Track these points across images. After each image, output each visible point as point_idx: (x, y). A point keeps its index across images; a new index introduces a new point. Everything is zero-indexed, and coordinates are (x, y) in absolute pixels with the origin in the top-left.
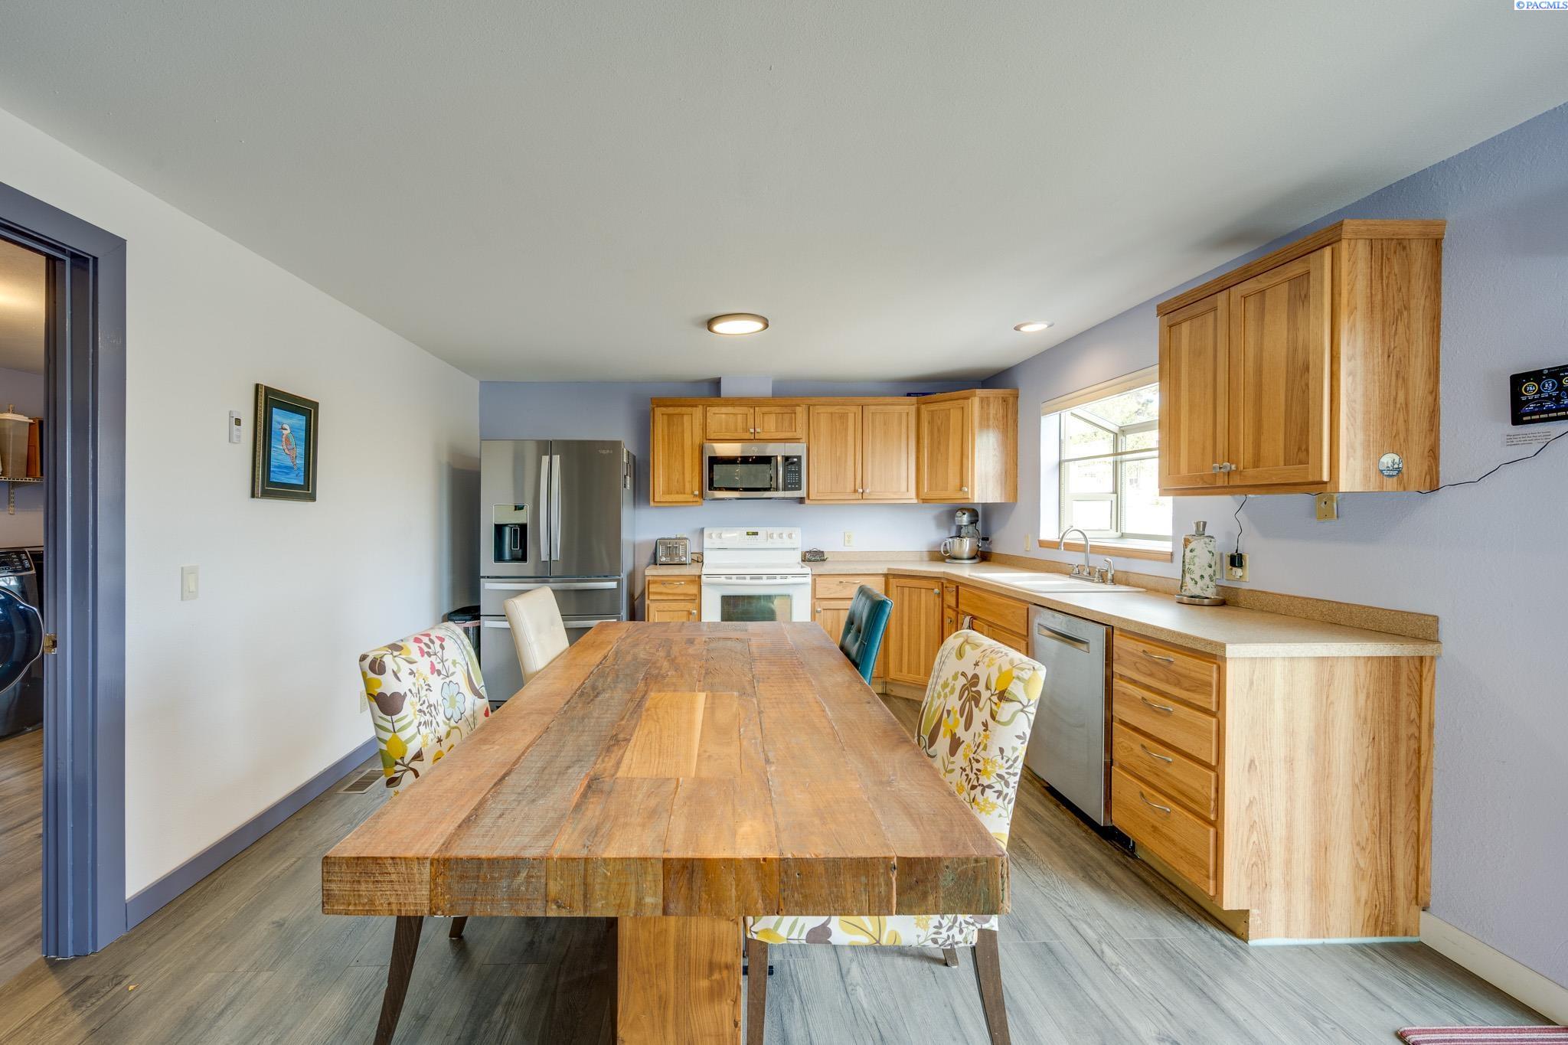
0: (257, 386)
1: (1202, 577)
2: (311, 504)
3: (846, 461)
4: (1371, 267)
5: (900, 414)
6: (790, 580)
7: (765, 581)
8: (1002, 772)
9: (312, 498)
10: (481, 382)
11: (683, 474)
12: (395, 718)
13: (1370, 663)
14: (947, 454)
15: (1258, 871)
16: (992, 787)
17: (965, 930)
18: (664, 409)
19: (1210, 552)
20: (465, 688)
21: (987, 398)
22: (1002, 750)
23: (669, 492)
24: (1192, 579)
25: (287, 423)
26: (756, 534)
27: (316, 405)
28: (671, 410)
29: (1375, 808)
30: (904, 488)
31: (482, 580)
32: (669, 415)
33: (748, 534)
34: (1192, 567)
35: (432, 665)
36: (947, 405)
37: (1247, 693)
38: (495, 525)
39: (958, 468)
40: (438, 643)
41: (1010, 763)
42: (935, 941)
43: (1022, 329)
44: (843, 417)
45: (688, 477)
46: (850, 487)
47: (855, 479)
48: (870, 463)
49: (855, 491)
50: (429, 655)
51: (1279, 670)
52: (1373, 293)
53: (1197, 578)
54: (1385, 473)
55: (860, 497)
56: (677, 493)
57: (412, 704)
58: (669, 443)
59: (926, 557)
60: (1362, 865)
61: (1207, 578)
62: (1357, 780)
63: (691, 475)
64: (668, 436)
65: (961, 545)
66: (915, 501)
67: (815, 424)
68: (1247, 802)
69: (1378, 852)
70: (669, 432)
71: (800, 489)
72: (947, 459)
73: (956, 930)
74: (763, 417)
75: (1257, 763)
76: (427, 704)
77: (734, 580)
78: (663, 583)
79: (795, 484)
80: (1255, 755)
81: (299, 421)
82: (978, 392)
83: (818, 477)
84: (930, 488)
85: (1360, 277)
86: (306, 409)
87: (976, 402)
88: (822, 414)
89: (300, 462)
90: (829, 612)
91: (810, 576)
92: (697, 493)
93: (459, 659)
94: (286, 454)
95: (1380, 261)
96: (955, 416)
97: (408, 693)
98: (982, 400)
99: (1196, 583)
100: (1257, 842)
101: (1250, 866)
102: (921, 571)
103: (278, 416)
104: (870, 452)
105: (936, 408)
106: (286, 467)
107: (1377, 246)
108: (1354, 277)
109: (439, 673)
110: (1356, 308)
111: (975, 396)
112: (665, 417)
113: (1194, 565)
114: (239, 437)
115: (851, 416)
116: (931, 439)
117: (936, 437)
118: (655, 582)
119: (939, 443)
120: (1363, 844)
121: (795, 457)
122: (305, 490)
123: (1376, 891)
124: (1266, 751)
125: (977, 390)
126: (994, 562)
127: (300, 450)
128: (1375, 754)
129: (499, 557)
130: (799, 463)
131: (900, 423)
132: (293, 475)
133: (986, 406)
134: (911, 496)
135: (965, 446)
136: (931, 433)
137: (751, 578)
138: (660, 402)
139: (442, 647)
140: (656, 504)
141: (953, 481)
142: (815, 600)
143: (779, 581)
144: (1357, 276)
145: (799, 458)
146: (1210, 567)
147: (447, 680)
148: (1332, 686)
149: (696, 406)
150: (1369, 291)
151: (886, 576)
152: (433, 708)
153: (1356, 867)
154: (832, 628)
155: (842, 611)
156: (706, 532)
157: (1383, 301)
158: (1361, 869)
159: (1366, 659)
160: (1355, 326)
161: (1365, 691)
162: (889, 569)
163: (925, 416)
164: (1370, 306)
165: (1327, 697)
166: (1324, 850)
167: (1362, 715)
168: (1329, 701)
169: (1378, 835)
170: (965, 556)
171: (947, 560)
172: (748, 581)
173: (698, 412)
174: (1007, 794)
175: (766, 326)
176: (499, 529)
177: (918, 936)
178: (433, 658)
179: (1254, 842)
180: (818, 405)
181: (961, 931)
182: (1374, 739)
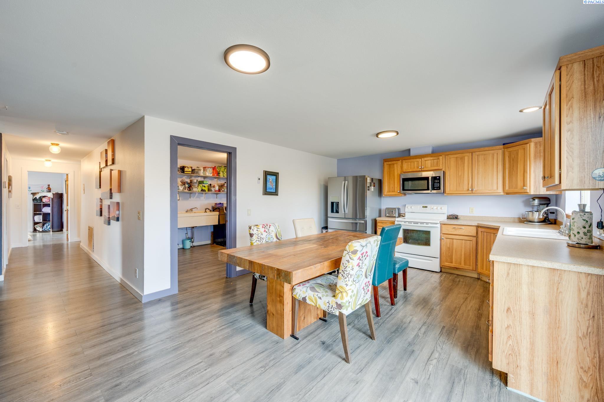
0: (264, 171)
1: (578, 233)
2: (277, 196)
3: (464, 177)
4: (585, 74)
5: (493, 155)
6: (430, 225)
7: (419, 225)
8: (343, 270)
9: (277, 195)
10: (338, 160)
11: (394, 185)
12: (252, 238)
13: (589, 276)
14: (517, 171)
15: (513, 358)
16: (341, 273)
17: (335, 310)
18: (387, 163)
19: (584, 220)
20: (274, 237)
21: (540, 142)
22: (343, 263)
23: (389, 191)
24: (573, 234)
25: (271, 178)
26: (426, 207)
27: (278, 173)
28: (390, 163)
29: (595, 353)
30: (495, 188)
31: (328, 218)
32: (389, 165)
33: (423, 207)
34: (573, 227)
35: (265, 230)
36: (516, 148)
37: (506, 278)
38: (331, 202)
39: (522, 178)
40: (268, 226)
41: (345, 267)
42: (328, 310)
43: (524, 111)
44: (462, 159)
45: (396, 186)
46: (466, 188)
47: (468, 184)
48: (476, 177)
49: (468, 190)
50: (265, 228)
51: (525, 271)
52: (586, 87)
53: (576, 233)
54: (597, 179)
55: (471, 192)
56: (392, 192)
57: (255, 236)
58: (389, 174)
59: (517, 220)
60: (585, 379)
61: (582, 234)
62: (580, 335)
63: (397, 186)
64: (389, 172)
65: (533, 215)
66: (503, 194)
67: (449, 162)
68: (506, 326)
69: (598, 377)
70: (389, 170)
71: (440, 189)
72: (517, 173)
73: (332, 309)
74: (425, 162)
75: (511, 309)
76: (260, 237)
77: (407, 224)
78: (382, 223)
79: (438, 187)
80: (511, 306)
81: (274, 177)
82: (533, 140)
83: (450, 184)
84: (509, 187)
85: (576, 81)
86: (276, 175)
87: (532, 145)
88: (452, 158)
89: (274, 187)
90: (448, 239)
91: (439, 224)
92: (399, 191)
93: (274, 230)
94: (271, 185)
95: (591, 70)
96: (521, 152)
97: (255, 234)
98: (536, 144)
99: (575, 236)
100: (512, 345)
101: (508, 354)
102: (491, 225)
103: (268, 177)
104: (476, 172)
105: (511, 150)
106: (271, 188)
107: (589, 64)
108: (571, 82)
109: (267, 232)
110: (573, 97)
111: (531, 142)
112: (388, 165)
113: (574, 226)
114: (259, 182)
115: (466, 158)
116: (510, 165)
117: (512, 163)
118: (380, 222)
119: (513, 166)
120: (586, 369)
121: (438, 177)
122: (275, 193)
123: (596, 397)
124: (517, 306)
125: (532, 139)
126: (557, 225)
127: (274, 184)
128: (595, 325)
129: (332, 211)
130: (439, 179)
131: (493, 158)
132: (272, 190)
133: (539, 146)
134: (500, 190)
135: (525, 167)
136: (510, 162)
137: (420, 224)
138: (386, 160)
139: (270, 227)
140: (385, 196)
141: (520, 183)
142: (443, 235)
143: (425, 225)
144: (573, 82)
145: (440, 177)
146: (585, 228)
147: (269, 234)
148: (561, 284)
149: (399, 160)
150: (583, 87)
151: (478, 227)
152: (262, 239)
153: (580, 379)
154: (449, 246)
155: (454, 240)
156: (406, 206)
157: (595, 90)
158: (584, 382)
159: (587, 275)
160: (572, 107)
161: (586, 290)
162: (478, 224)
163: (507, 154)
164: (584, 94)
165: (558, 289)
166: (556, 363)
167: (584, 302)
168: (559, 291)
169: (598, 368)
170: (536, 220)
171: (525, 222)
172: (413, 224)
173: (399, 163)
174: (344, 276)
175: (398, 134)
176: (332, 203)
177: (324, 307)
178: (266, 229)
179: (510, 345)
180: (450, 155)
181: (334, 310)
182: (594, 317)
